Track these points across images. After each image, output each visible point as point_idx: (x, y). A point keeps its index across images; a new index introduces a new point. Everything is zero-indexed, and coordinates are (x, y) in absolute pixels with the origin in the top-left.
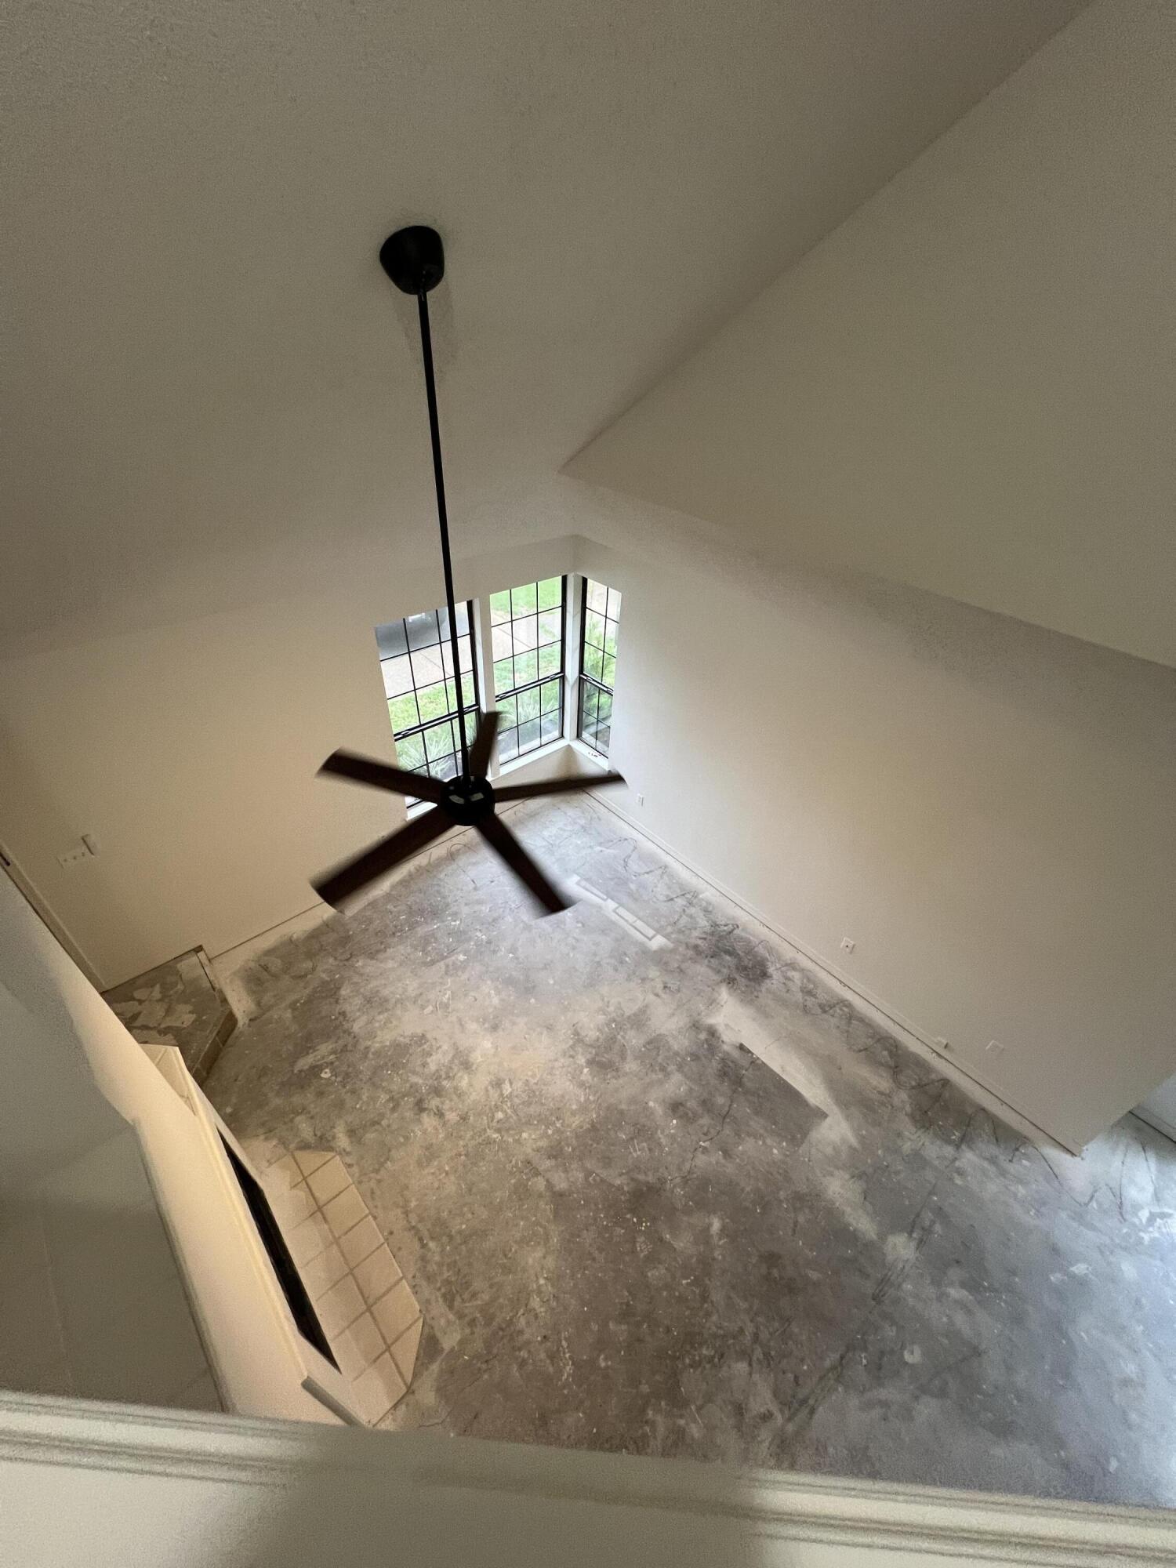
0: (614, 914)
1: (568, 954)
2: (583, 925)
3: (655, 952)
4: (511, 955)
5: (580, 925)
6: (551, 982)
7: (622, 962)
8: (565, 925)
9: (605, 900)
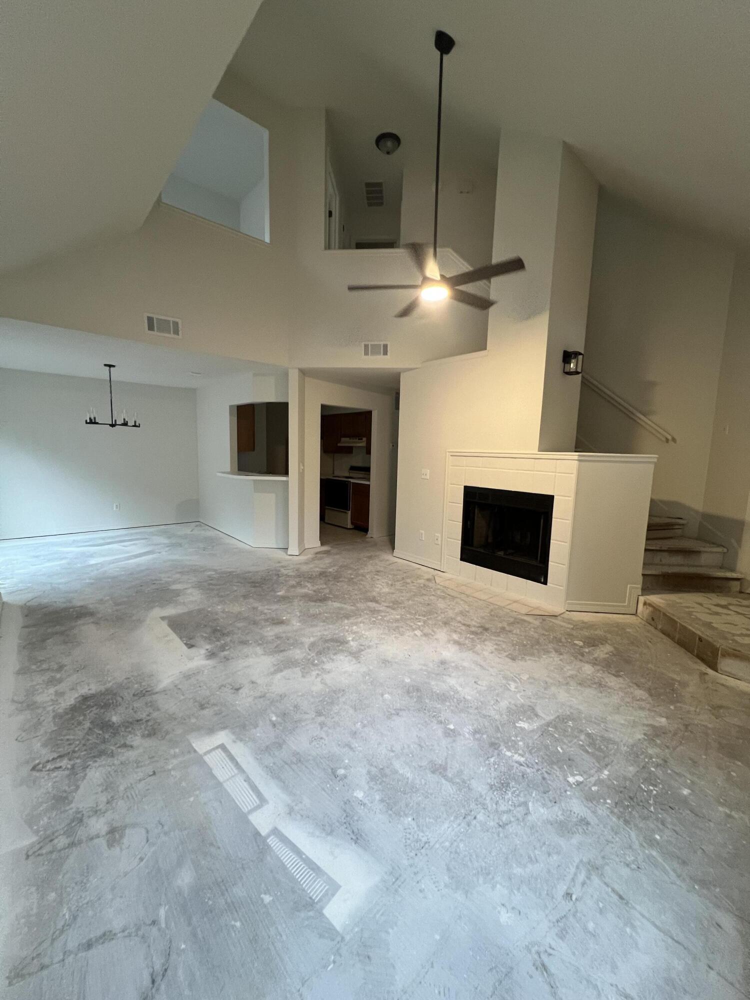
0: (266, 794)
1: (364, 726)
2: (334, 772)
3: (224, 728)
4: (452, 727)
5: (341, 772)
6: (386, 696)
7: (284, 715)
8: (369, 772)
9: (275, 832)
